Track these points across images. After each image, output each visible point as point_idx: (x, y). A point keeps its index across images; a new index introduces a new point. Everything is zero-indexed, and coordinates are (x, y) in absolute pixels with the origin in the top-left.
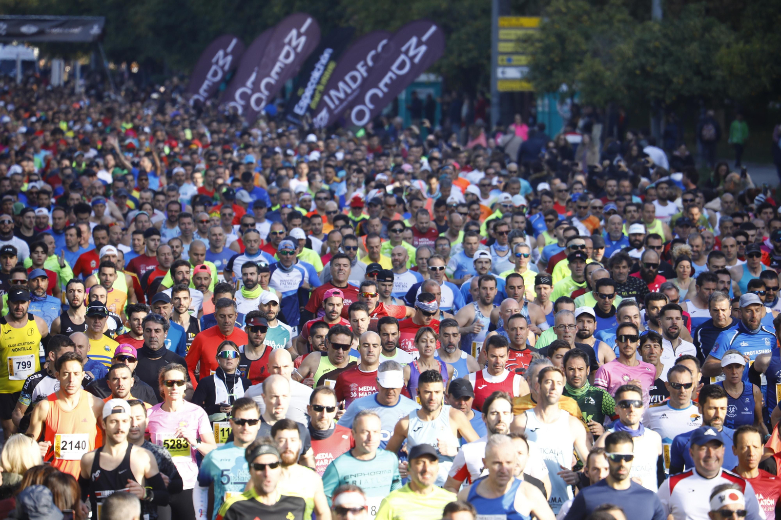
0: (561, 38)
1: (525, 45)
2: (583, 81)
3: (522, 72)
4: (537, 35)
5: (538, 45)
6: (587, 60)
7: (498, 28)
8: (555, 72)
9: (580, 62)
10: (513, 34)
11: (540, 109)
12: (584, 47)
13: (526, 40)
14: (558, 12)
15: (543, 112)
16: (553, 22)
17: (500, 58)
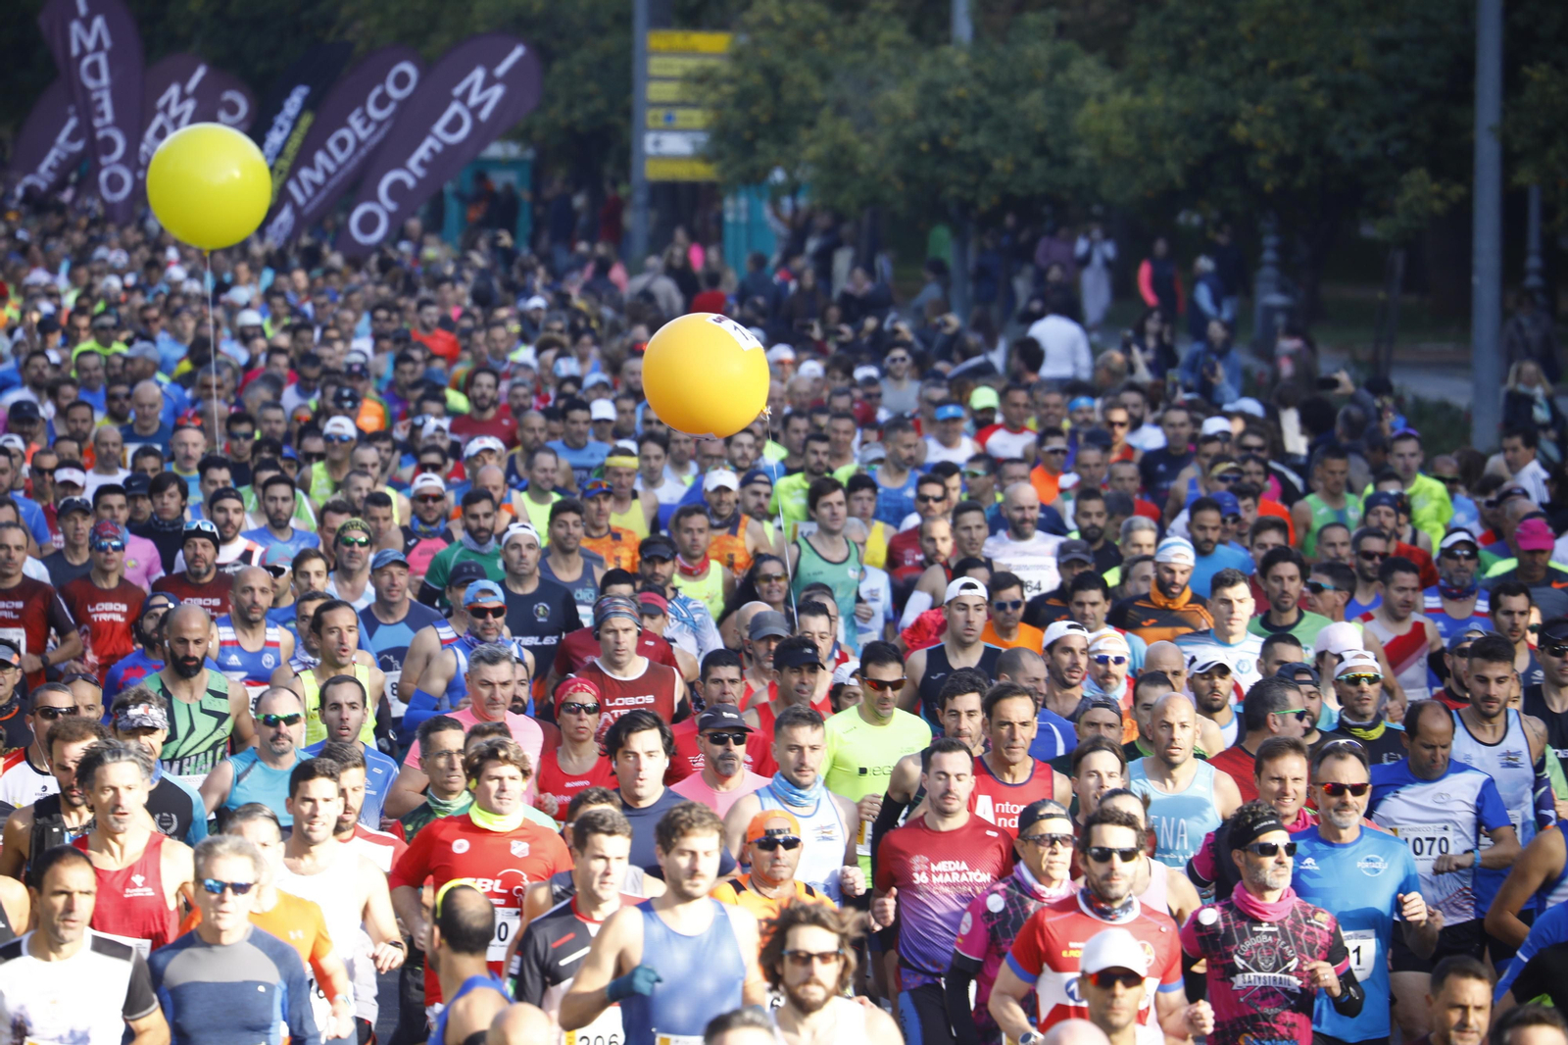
0: (773, 77)
1: (701, 89)
2: (816, 162)
3: (694, 144)
4: (725, 68)
5: (727, 89)
6: (825, 120)
7: (648, 54)
8: (760, 145)
9: (811, 124)
10: (678, 66)
11: (729, 217)
12: (818, 94)
13: (703, 79)
14: (767, 23)
15: (736, 224)
16: (756, 43)
17: (651, 113)
